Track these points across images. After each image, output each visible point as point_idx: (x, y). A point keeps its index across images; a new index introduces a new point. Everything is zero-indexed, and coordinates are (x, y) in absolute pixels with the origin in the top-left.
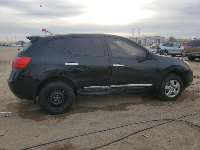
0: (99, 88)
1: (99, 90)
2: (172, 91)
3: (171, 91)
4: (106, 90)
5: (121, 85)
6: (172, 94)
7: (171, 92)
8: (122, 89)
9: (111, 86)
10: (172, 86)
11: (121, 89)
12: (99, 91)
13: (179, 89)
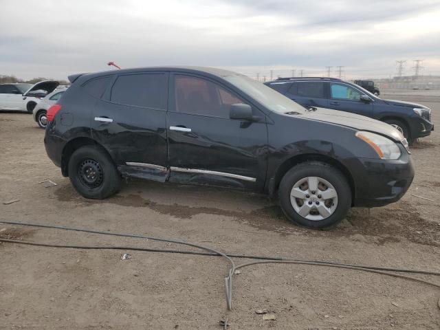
0: (151, 169)
1: (152, 171)
2: (314, 204)
3: (310, 203)
4: (162, 174)
5: (191, 168)
6: (314, 212)
7: (311, 206)
8: (193, 178)
9: (172, 168)
10: (314, 193)
11: (192, 176)
12: (151, 173)
13: (336, 202)
